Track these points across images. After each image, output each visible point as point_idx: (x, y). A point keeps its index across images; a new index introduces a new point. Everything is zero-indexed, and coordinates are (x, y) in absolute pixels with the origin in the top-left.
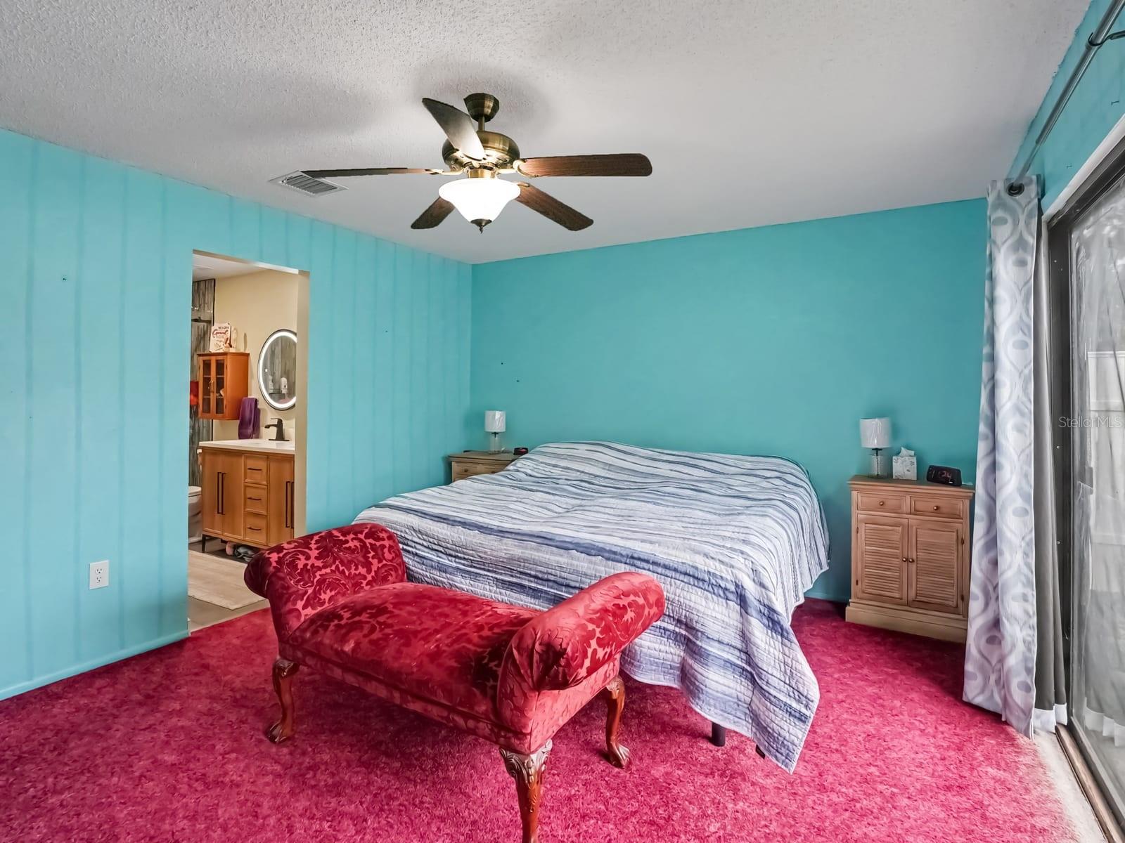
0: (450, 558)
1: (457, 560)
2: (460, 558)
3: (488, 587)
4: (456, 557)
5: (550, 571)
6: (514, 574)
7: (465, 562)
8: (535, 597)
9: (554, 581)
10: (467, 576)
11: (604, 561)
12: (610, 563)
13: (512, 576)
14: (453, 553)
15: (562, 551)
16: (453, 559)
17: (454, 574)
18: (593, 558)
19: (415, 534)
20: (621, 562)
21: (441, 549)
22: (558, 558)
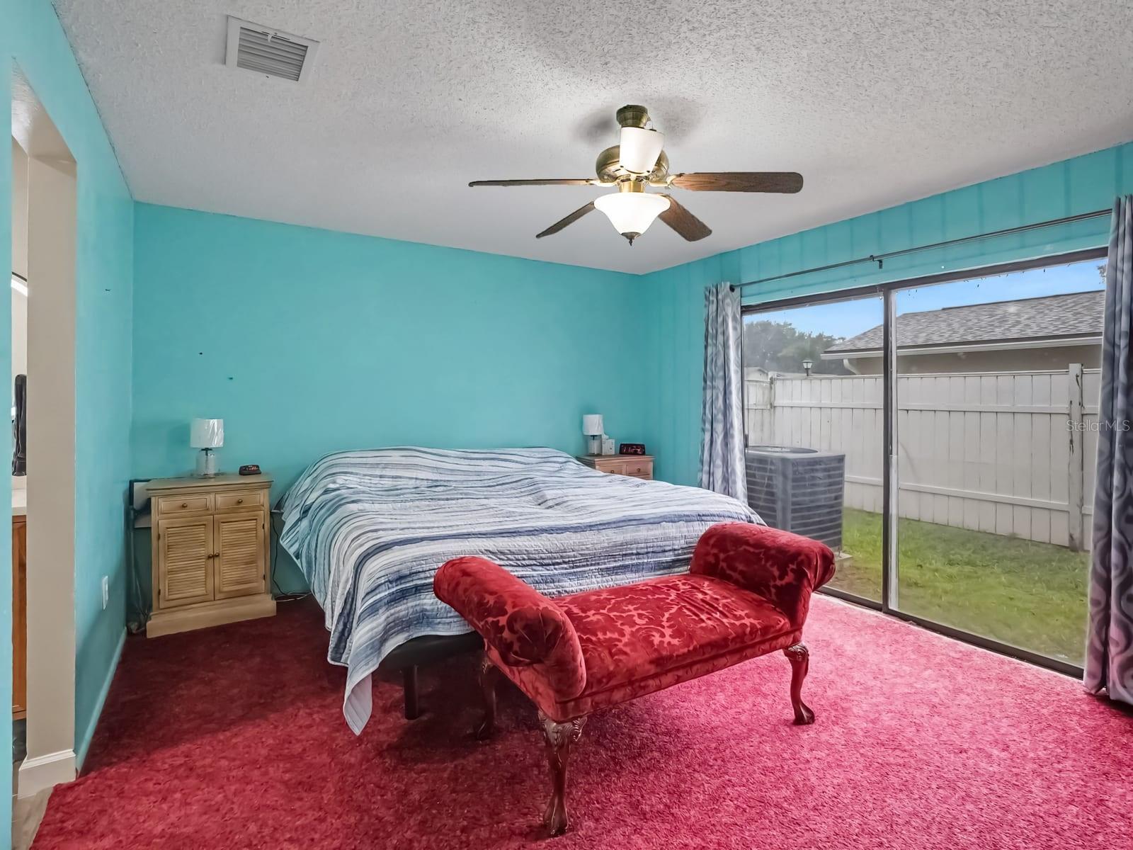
0: (548, 568)
1: (557, 567)
2: (558, 564)
3: (594, 580)
4: (554, 564)
5: (649, 545)
6: (617, 559)
7: (565, 566)
8: (637, 571)
9: (653, 552)
10: (574, 577)
11: (685, 524)
12: (689, 523)
13: (615, 561)
14: (550, 562)
15: (655, 526)
16: (552, 567)
17: (562, 581)
18: (678, 524)
19: (494, 558)
20: (694, 521)
21: (534, 562)
22: (652, 533)
